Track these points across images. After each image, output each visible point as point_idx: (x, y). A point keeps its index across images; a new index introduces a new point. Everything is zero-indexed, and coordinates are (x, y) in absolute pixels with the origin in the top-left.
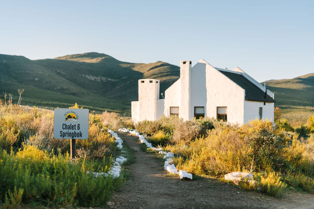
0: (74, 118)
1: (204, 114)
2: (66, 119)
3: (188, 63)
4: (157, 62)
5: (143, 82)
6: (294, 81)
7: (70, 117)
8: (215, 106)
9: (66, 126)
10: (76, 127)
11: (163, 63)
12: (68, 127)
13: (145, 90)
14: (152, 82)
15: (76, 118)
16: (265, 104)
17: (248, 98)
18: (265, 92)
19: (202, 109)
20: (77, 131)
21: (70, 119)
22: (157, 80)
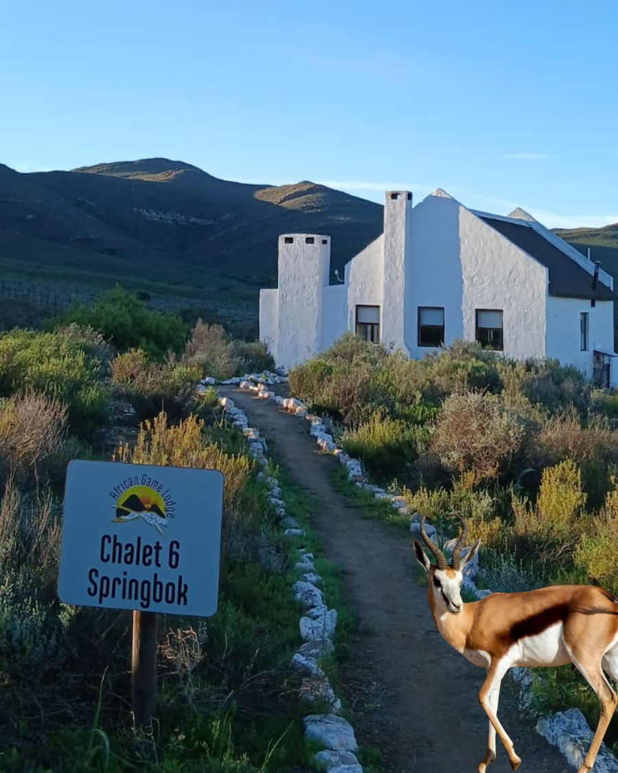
0: (155, 508)
1: (444, 326)
2: (120, 513)
3: (402, 198)
4: (299, 183)
5: (289, 240)
6: (607, 233)
7: (135, 503)
8: (471, 308)
9: (115, 544)
10: (164, 555)
11: (313, 186)
12: (124, 552)
13: (295, 260)
14: (313, 242)
15: (162, 508)
16: (593, 305)
17: (556, 289)
18: (593, 274)
19: (438, 313)
20: (167, 575)
21: (137, 514)
22: (325, 237)
